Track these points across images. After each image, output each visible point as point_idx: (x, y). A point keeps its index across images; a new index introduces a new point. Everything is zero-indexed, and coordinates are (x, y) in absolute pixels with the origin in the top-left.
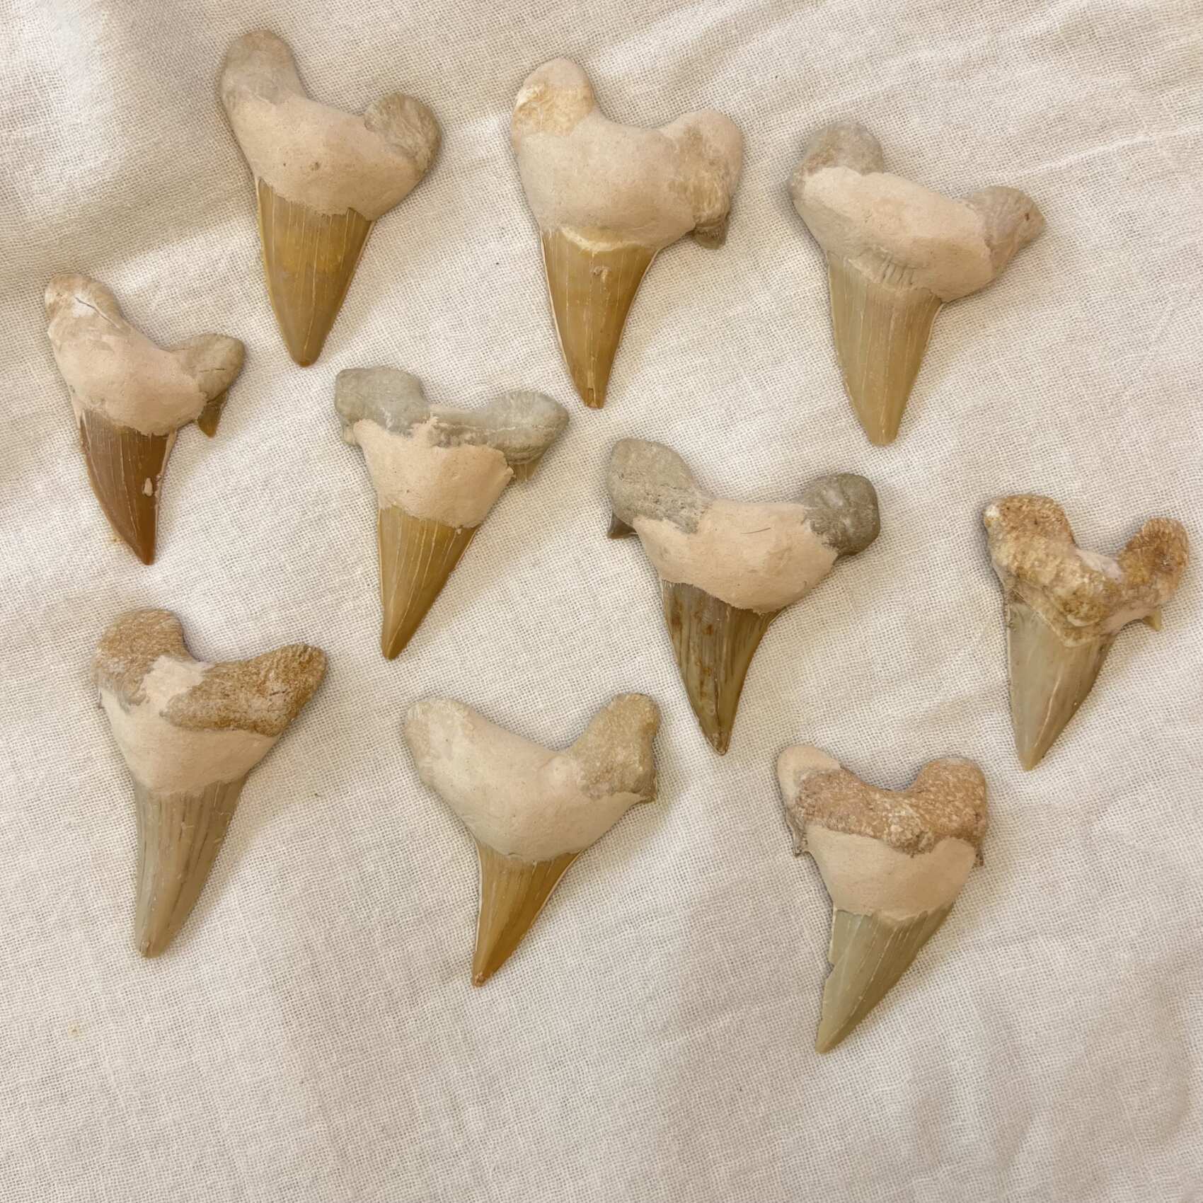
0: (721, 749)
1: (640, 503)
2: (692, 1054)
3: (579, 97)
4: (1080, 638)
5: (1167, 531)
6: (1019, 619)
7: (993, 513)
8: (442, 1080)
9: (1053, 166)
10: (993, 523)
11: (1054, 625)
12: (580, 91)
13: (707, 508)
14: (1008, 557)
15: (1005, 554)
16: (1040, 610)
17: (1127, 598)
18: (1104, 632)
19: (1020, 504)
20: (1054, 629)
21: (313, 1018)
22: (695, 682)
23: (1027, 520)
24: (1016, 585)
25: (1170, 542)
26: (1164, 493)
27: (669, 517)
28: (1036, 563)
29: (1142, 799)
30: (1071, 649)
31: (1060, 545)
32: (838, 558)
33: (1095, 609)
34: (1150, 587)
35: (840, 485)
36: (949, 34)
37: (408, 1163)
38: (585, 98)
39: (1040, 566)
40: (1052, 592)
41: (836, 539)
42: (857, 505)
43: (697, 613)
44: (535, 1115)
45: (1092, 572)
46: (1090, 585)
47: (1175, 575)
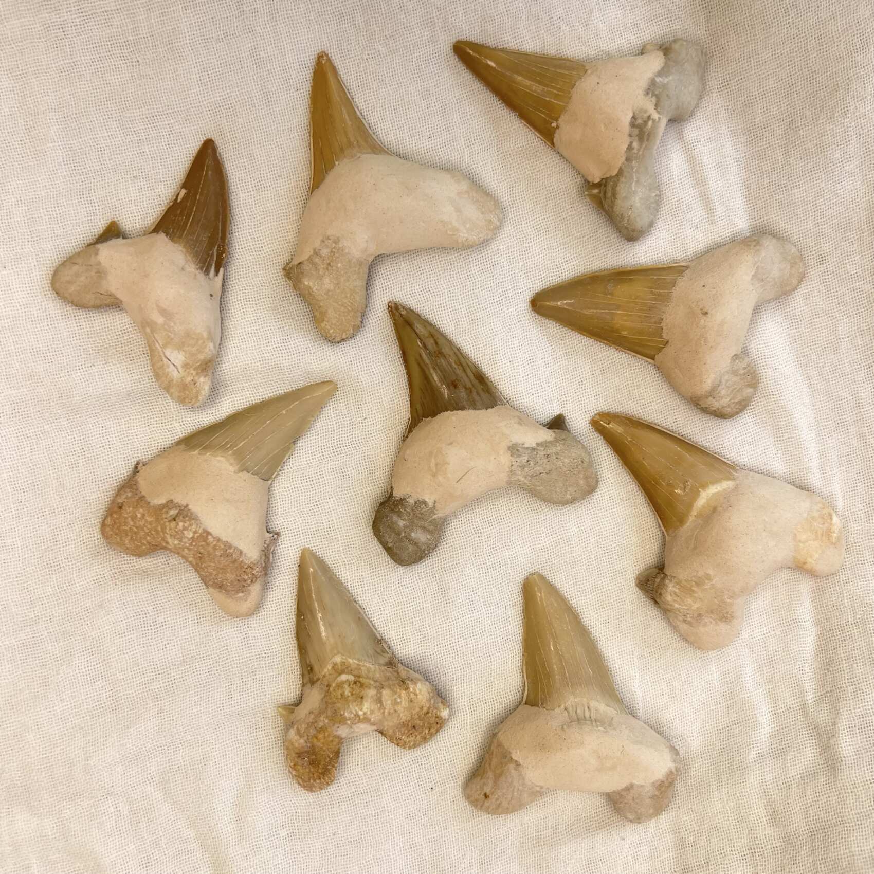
4: (333, 667)
5: (318, 781)
6: (379, 650)
7: (445, 713)
10: (441, 706)
11: (358, 665)
14: (420, 691)
15: (421, 690)
16: (372, 668)
17: (321, 718)
18: (319, 682)
19: (431, 731)
20: (355, 661)
23: (421, 724)
24: (398, 673)
25: (311, 775)
28: (399, 700)
30: (333, 656)
31: (391, 724)
33: (340, 697)
34: (308, 736)
39: (395, 699)
40: (376, 687)
45: (360, 721)
46: (356, 710)
47: (294, 755)
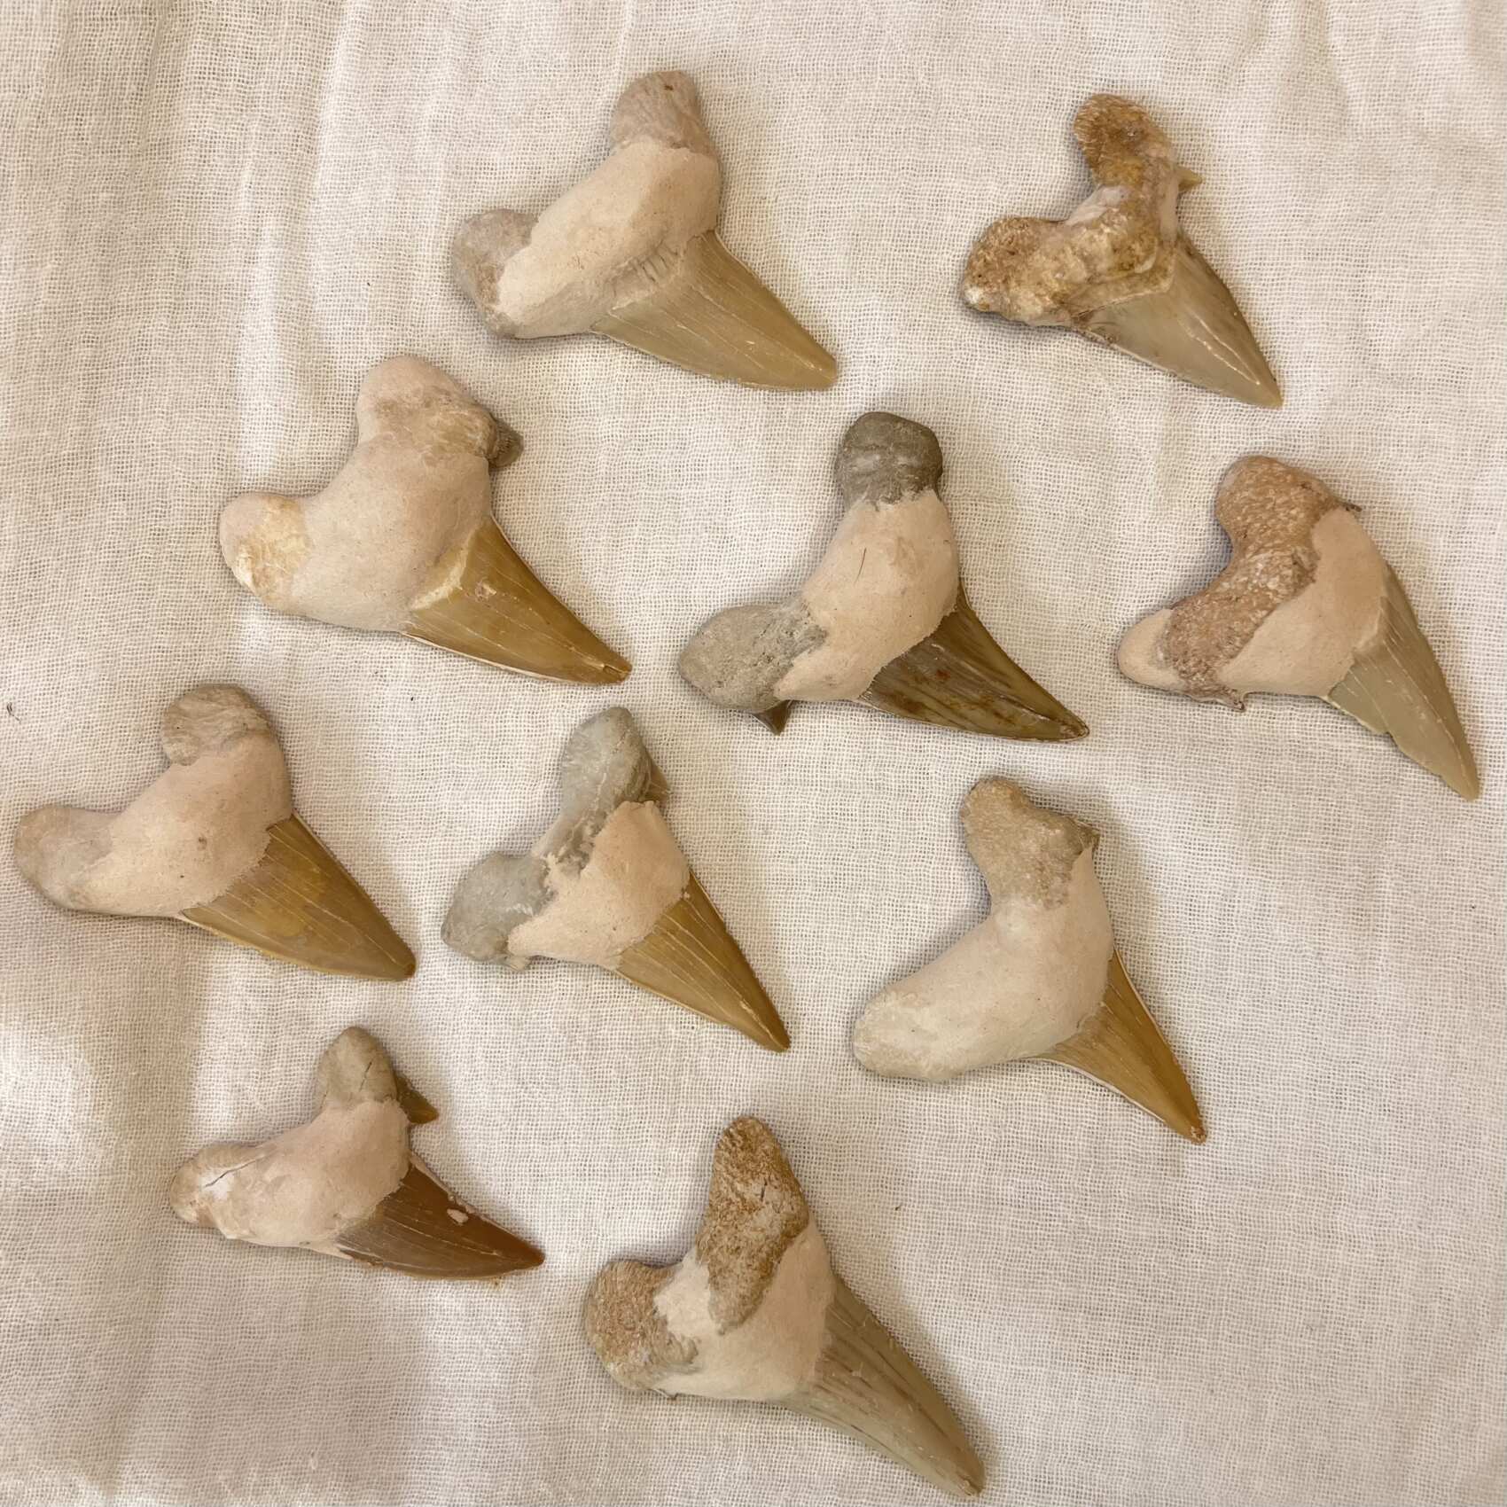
0: (1082, 731)
1: (760, 679)
2: (1406, 941)
3: (277, 512)
8: (1289, 1235)
9: (627, 31)
12: (271, 508)
13: (805, 607)
17: (1149, 196)
21: (1146, 1343)
22: (993, 722)
26: (1052, 96)
27: (794, 655)
29: (1379, 295)
32: (937, 491)
35: (856, 447)
36: (421, 70)
37: (1364, 1320)
38: (282, 506)
41: (916, 482)
42: (888, 440)
43: (916, 679)
44: (1383, 1151)
